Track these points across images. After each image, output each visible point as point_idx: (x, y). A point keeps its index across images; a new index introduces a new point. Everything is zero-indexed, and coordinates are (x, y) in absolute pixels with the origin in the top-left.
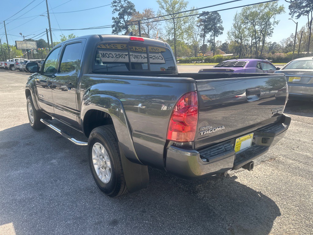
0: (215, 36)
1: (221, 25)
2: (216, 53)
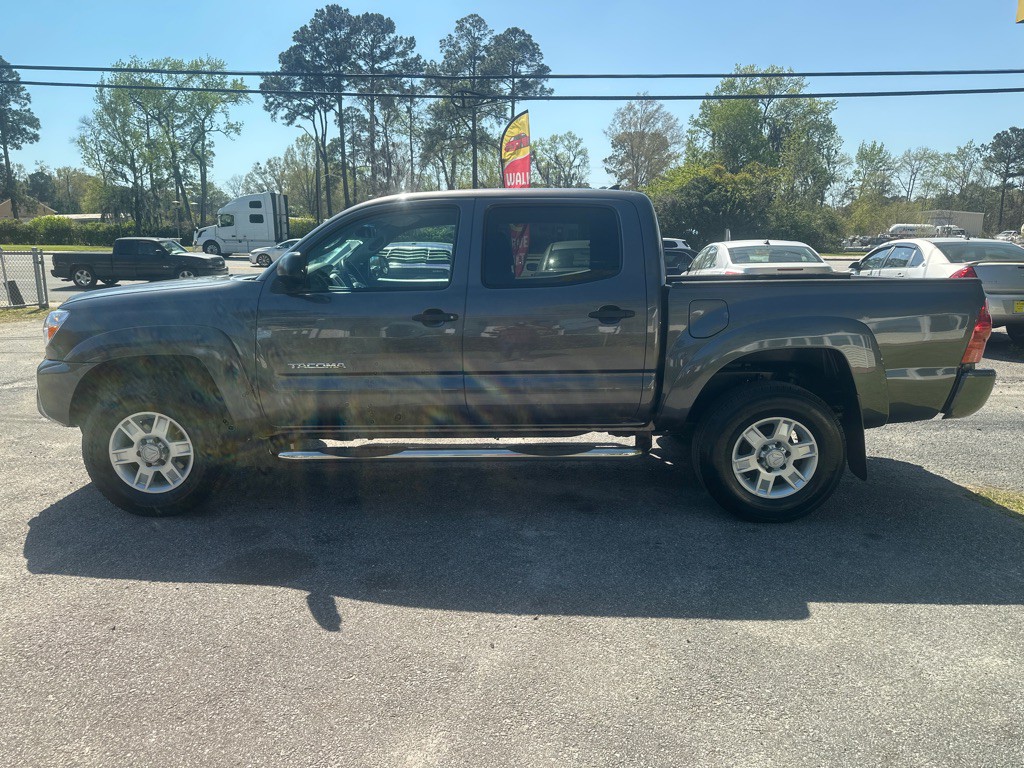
0: (9, 146)
1: (26, 108)
2: (22, 210)
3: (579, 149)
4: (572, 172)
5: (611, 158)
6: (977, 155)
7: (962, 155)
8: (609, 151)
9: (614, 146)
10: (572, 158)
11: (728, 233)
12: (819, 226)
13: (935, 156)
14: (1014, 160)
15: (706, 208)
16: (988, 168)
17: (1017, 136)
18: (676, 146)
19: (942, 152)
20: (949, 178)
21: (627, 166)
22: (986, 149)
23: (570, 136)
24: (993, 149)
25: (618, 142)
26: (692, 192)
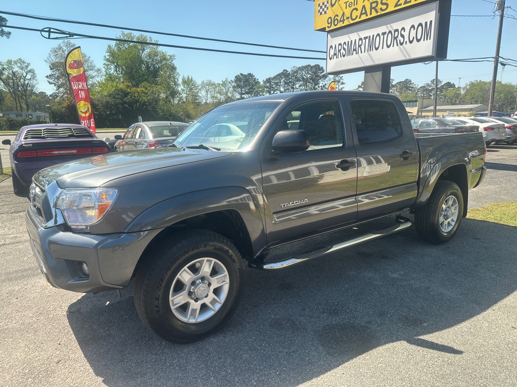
3: (29, 69)
4: (26, 82)
5: (50, 75)
6: (230, 85)
7: (224, 84)
8: (49, 72)
9: (51, 69)
10: (25, 74)
11: (140, 118)
12: (182, 115)
13: (214, 84)
14: (243, 88)
15: (126, 105)
16: (234, 90)
17: (243, 77)
18: (91, 71)
19: (216, 82)
20: (221, 94)
21: (61, 81)
22: (233, 82)
23: (21, 61)
24: (235, 83)
25: (53, 66)
26: (117, 96)
